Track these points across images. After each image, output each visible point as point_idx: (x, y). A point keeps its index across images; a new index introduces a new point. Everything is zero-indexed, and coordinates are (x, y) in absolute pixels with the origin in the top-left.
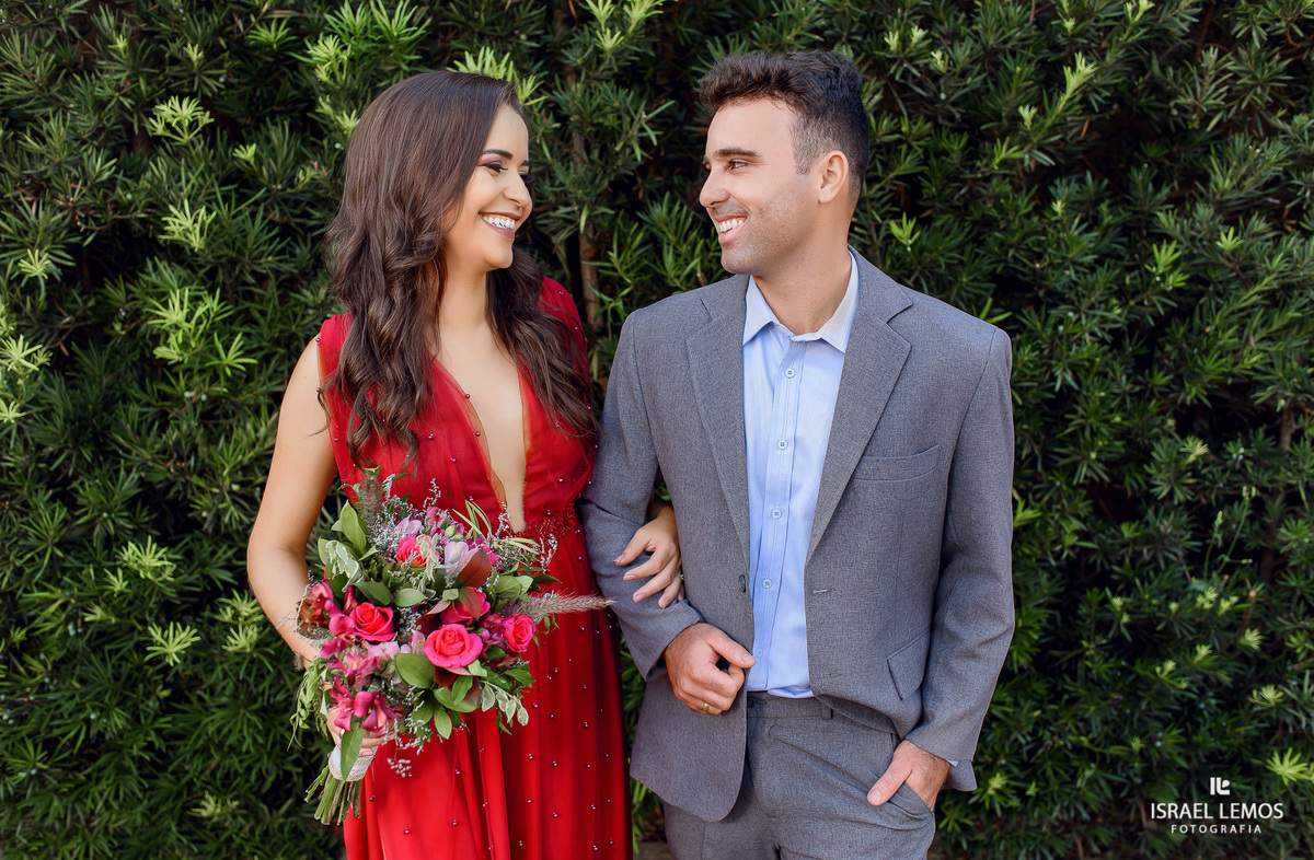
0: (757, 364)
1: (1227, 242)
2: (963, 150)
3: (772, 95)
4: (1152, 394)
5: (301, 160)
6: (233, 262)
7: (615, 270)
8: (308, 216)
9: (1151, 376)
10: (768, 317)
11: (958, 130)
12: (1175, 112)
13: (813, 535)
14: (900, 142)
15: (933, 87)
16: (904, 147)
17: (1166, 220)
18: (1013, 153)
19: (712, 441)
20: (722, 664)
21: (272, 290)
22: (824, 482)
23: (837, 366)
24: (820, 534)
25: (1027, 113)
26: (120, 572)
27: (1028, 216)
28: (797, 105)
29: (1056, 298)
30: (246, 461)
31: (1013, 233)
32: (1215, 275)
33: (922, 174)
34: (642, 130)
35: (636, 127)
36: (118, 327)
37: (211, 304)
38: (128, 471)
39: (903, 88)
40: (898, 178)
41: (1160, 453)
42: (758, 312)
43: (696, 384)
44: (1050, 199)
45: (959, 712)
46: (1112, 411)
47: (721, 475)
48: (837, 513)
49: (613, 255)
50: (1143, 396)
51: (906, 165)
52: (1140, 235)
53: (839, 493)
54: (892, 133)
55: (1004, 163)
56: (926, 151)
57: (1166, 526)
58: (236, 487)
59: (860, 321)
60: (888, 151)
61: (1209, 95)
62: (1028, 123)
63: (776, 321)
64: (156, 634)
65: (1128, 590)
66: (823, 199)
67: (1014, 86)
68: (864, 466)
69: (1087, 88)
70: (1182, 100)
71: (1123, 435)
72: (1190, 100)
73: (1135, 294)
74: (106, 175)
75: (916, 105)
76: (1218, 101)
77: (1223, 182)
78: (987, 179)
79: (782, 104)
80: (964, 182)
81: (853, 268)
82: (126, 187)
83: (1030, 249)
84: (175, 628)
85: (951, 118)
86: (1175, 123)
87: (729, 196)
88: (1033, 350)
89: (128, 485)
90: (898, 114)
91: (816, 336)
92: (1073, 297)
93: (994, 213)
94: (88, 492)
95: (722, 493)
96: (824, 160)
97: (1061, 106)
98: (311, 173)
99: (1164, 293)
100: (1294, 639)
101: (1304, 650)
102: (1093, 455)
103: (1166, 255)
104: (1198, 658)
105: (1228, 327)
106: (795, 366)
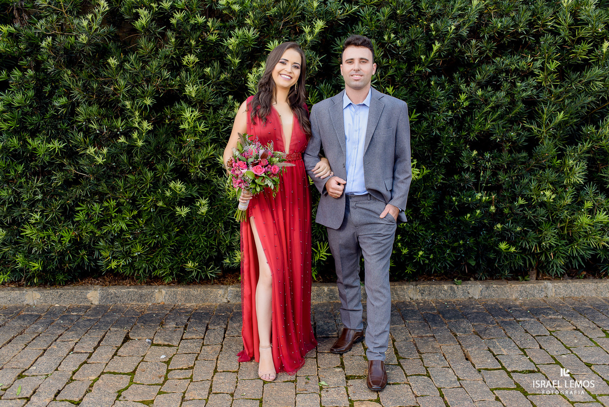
1: (480, 93)
2: (406, 68)
4: (462, 138)
5: (221, 72)
6: (202, 101)
7: (310, 102)
8: (222, 89)
9: (462, 133)
10: (350, 102)
11: (405, 62)
12: (466, 58)
13: (365, 149)
14: (388, 66)
15: (398, 51)
16: (390, 67)
17: (463, 87)
18: (420, 69)
20: (339, 184)
21: (211, 110)
22: (366, 137)
24: (367, 147)
25: (423, 57)
26: (169, 190)
27: (425, 86)
29: (433, 109)
30: (204, 158)
31: (421, 91)
32: (478, 103)
33: (395, 75)
34: (318, 63)
35: (316, 62)
36: (167, 121)
37: (196, 113)
38: (171, 162)
39: (389, 51)
40: (388, 76)
41: (464, 154)
44: (430, 81)
45: (400, 195)
46: (450, 142)
48: (370, 144)
49: (309, 98)
50: (459, 139)
51: (391, 72)
52: (457, 92)
53: (370, 139)
54: (386, 63)
55: (417, 71)
56: (396, 68)
57: (467, 176)
58: (201, 167)
59: (372, 100)
60: (386, 69)
61: (474, 52)
62: (423, 60)
64: (178, 209)
65: (458, 195)
67: (419, 50)
68: (376, 132)
69: (439, 50)
70: (467, 54)
71: (454, 149)
72: (469, 54)
73: (456, 109)
74: (167, 77)
75: (393, 56)
76: (477, 54)
77: (478, 77)
78: (413, 76)
80: (407, 77)
82: (173, 80)
83: (425, 96)
84: (184, 207)
85: (403, 59)
86: (467, 61)
88: (427, 123)
89: (170, 165)
90: (389, 58)
92: (438, 109)
93: (415, 86)
94: (159, 167)
97: (432, 56)
98: (224, 76)
99: (463, 108)
100: (505, 210)
101: (508, 213)
102: (445, 154)
103: (463, 97)
104: (477, 214)
105: (482, 117)
106: (358, 112)
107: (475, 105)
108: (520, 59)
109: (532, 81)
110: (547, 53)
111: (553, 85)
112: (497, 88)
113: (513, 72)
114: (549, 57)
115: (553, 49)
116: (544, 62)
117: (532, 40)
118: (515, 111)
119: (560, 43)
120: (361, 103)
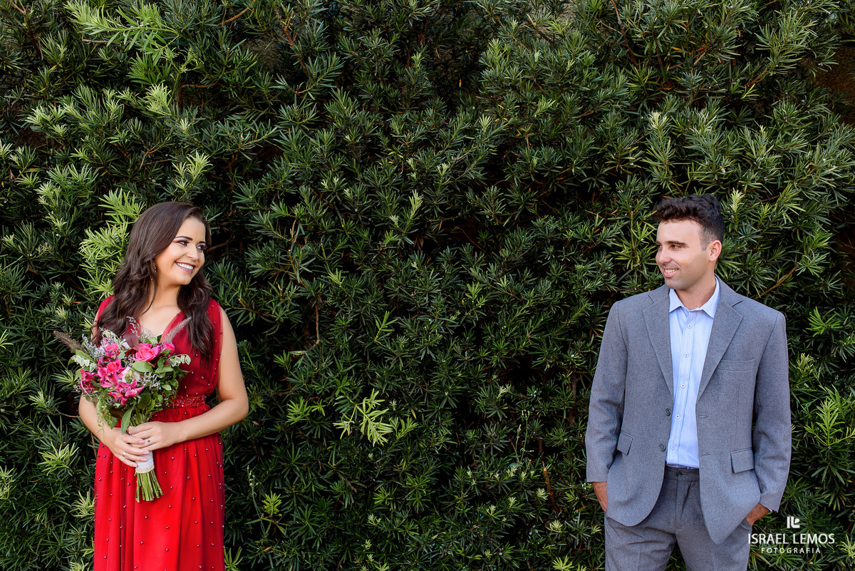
0: (676, 322)
1: (504, 282)
3: (690, 219)
4: (480, 362)
9: (480, 352)
10: (680, 304)
12: (488, 217)
13: (699, 391)
15: (353, 206)
17: (475, 271)
18: (395, 238)
19: (656, 351)
23: (710, 323)
24: (703, 390)
25: (394, 219)
27: (406, 269)
28: (700, 222)
31: (398, 278)
32: (505, 300)
42: (675, 302)
43: (648, 327)
46: (456, 370)
47: (661, 365)
50: (474, 364)
52: (463, 280)
53: (712, 374)
55: (392, 243)
57: (492, 432)
59: (720, 304)
62: (396, 224)
63: (683, 306)
66: (711, 260)
67: (388, 205)
68: (722, 364)
69: (425, 207)
70: (485, 211)
72: (490, 210)
77: (505, 252)
79: (694, 222)
81: (718, 284)
87: (672, 260)
91: (701, 309)
92: (431, 310)
95: (662, 373)
96: (711, 244)
97: (411, 217)
99: (479, 309)
100: (568, 495)
101: (574, 501)
102: (446, 394)
103: (474, 289)
104: (511, 505)
105: (512, 327)
106: (692, 324)
107: (501, 303)
108: (580, 221)
109: (605, 261)
110: (633, 209)
111: (647, 266)
112: (541, 272)
113: (571, 244)
114: (637, 218)
115: (641, 203)
116: (629, 225)
117: (605, 185)
118: (576, 314)
119: (654, 192)
120: (697, 309)
